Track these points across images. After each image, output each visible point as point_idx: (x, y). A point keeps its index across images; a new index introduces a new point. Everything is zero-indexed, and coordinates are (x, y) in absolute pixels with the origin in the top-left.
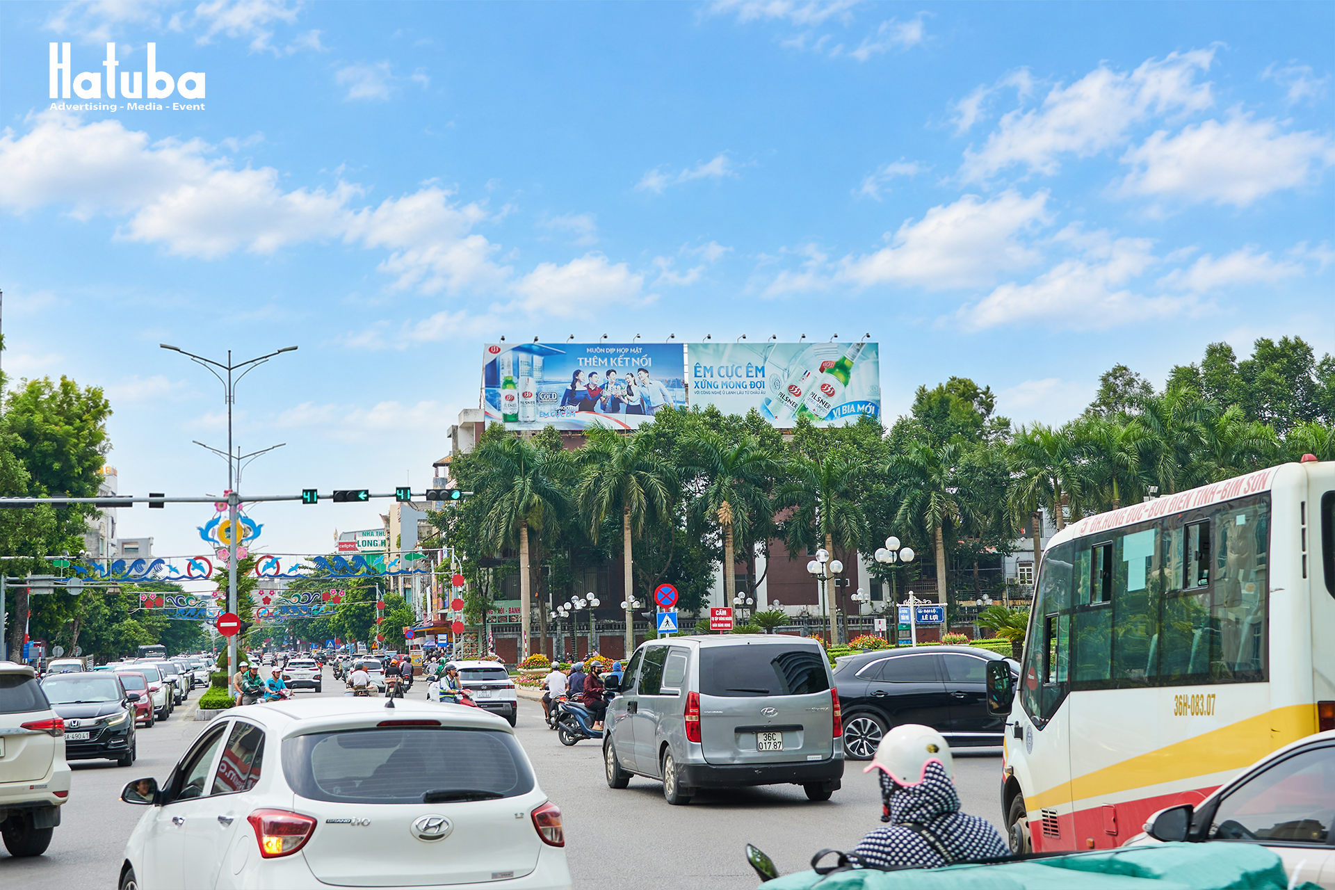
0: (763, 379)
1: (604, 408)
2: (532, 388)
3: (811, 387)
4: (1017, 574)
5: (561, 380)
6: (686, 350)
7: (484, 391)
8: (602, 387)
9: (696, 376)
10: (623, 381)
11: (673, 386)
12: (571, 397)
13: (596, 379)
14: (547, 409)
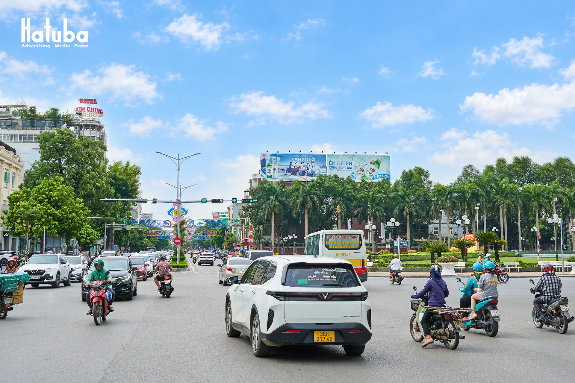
0: (352, 166)
1: (299, 174)
2: (277, 167)
3: (367, 169)
4: (433, 231)
5: (286, 165)
6: (327, 156)
7: (261, 168)
8: (299, 167)
9: (330, 164)
10: (306, 166)
11: (322, 168)
12: (289, 170)
13: (297, 165)
14: (281, 174)
